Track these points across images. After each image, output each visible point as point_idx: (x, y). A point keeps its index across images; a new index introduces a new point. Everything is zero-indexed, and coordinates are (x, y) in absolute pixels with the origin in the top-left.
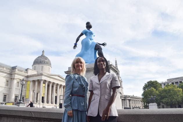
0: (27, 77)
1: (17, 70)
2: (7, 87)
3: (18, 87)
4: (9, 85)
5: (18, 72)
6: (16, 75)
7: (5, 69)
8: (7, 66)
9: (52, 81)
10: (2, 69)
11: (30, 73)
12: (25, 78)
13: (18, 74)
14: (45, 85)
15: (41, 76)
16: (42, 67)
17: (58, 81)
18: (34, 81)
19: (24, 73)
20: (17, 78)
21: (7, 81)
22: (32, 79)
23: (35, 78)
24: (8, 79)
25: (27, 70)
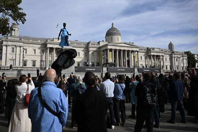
0: (100, 48)
1: (90, 44)
2: (86, 57)
3: (93, 56)
4: (87, 56)
5: (91, 45)
6: (90, 48)
7: (82, 45)
8: (84, 43)
9: (118, 48)
10: (81, 45)
11: (101, 44)
12: (98, 49)
13: (91, 47)
14: (111, 52)
15: (107, 47)
16: (112, 38)
17: (124, 48)
18: (103, 51)
19: (97, 46)
20: (91, 50)
21: (85, 53)
22: (102, 49)
23: (104, 49)
24: (86, 52)
25: (99, 43)
